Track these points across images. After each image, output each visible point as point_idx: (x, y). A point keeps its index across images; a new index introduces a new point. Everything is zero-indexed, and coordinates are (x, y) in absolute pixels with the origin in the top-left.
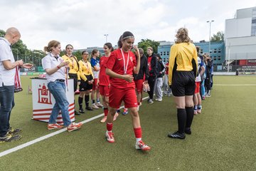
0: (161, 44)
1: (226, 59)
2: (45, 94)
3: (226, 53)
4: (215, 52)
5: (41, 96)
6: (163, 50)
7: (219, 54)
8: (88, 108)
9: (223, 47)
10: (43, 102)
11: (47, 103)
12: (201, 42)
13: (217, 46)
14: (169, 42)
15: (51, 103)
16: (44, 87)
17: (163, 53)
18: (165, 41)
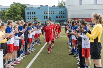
1: (68, 18)
3: (68, 14)
4: (61, 13)
7: (64, 15)
9: (66, 10)
12: (53, 6)
13: (62, 9)
17: (29, 13)
18: (29, 5)
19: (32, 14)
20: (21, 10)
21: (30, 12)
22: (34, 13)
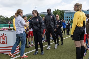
0: (65, 12)
2: (4, 39)
5: (2, 40)
6: (67, 15)
8: (26, 47)
10: (3, 43)
11: (5, 43)
12: (88, 10)
14: (70, 11)
15: (7, 44)
16: (3, 35)
17: (67, 17)
18: (68, 10)
19: (70, 17)
20: (60, 15)
21: (69, 16)
22: (71, 16)
